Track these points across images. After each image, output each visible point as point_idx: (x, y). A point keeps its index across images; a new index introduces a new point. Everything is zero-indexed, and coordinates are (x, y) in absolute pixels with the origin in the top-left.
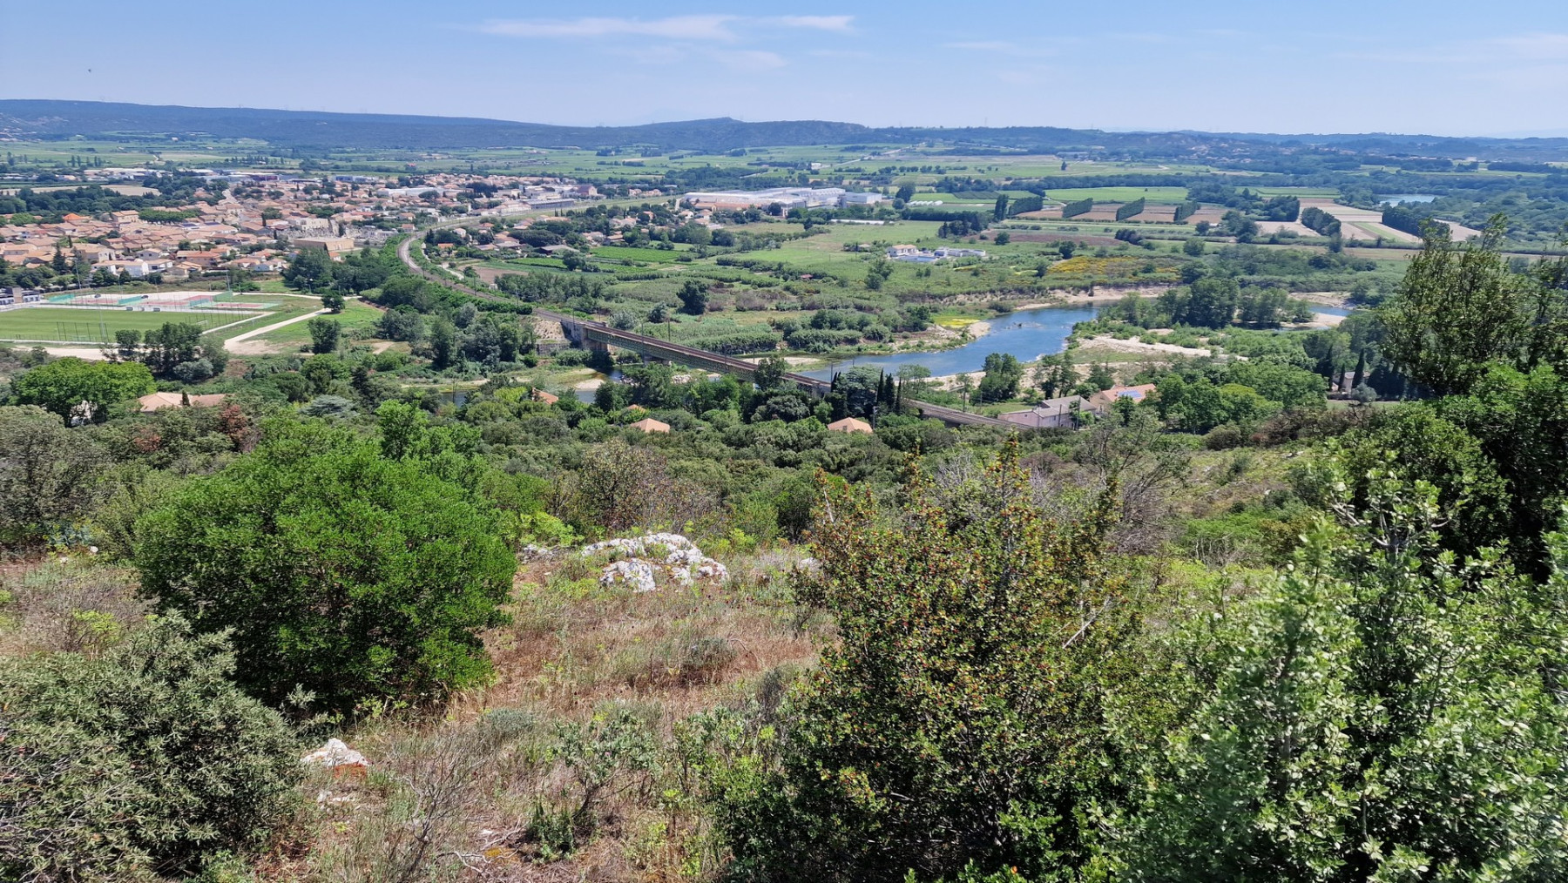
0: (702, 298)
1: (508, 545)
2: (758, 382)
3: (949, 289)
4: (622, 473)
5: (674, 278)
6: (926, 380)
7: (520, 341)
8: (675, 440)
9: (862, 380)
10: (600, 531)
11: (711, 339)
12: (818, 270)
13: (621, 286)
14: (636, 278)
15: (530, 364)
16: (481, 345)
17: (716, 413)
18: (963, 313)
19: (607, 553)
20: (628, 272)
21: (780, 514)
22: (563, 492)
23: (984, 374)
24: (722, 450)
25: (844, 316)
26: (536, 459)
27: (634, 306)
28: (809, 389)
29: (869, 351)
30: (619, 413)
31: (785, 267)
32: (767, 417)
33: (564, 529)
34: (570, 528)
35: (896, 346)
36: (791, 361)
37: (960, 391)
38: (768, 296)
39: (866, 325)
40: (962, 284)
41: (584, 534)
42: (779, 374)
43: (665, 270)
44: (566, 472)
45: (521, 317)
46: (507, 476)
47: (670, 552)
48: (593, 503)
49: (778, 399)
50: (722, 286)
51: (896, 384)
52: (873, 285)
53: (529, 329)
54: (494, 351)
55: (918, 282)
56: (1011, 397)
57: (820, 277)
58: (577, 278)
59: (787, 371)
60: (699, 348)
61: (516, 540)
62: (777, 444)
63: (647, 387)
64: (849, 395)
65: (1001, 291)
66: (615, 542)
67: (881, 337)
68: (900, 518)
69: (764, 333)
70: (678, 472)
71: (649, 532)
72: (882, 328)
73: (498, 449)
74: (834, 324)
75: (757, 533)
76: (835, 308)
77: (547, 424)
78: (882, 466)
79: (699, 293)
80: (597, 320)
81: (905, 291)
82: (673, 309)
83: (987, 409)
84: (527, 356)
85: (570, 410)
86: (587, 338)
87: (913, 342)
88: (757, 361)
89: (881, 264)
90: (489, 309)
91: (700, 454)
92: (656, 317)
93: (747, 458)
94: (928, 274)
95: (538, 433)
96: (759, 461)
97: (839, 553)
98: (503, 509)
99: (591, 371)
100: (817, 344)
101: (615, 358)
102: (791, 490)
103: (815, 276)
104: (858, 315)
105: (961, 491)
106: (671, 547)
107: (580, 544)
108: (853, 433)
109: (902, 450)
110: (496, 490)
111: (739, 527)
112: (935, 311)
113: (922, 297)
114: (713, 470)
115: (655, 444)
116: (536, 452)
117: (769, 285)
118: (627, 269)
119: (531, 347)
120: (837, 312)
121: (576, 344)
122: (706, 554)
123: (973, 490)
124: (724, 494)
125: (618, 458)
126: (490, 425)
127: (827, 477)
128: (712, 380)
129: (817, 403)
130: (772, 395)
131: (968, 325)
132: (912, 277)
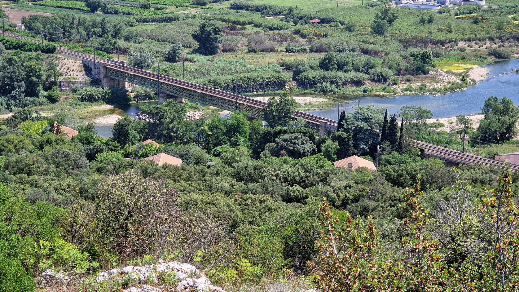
0: (216, 40)
1: (27, 269)
2: (267, 118)
3: (450, 36)
4: (136, 203)
5: (191, 21)
6: (428, 121)
7: (44, 78)
8: (186, 174)
9: (366, 120)
10: (113, 258)
11: (222, 79)
12: (327, 15)
13: (139, 28)
14: (154, 20)
15: (53, 100)
16: (7, 81)
17: (225, 148)
18: (463, 58)
19: (120, 280)
20: (147, 14)
21: (286, 245)
22: (80, 220)
23: (482, 117)
24: (231, 185)
25: (351, 59)
26: (56, 189)
27: (151, 46)
28: (316, 127)
29: (374, 93)
30: (134, 148)
31: (295, 12)
32: (276, 153)
33: (80, 256)
34: (86, 254)
35: (399, 88)
36: (300, 100)
37: (460, 132)
38: (278, 38)
39: (371, 67)
40: (463, 32)
41: (99, 261)
42: (288, 112)
43: (181, 13)
44: (82, 201)
45: (45, 55)
46: (28, 204)
47: (180, 280)
48: (107, 231)
49: (287, 136)
50: (234, 28)
51: (399, 124)
52: (378, 30)
53: (51, 66)
54: (20, 87)
55: (422, 28)
56: (508, 139)
57: (328, 22)
58: (99, 19)
59: (296, 109)
60: (211, 86)
61: (35, 265)
62: (285, 180)
63: (162, 123)
64: (355, 135)
65: (500, 38)
66: (128, 269)
67: (385, 80)
68: (400, 252)
69: (274, 74)
70: (188, 205)
71: (161, 260)
72: (386, 71)
73: (22, 179)
74: (341, 66)
75: (264, 263)
76: (342, 51)
77: (67, 156)
78: (385, 202)
79: (213, 35)
80: (116, 59)
81: (409, 36)
82: (187, 50)
83: (485, 150)
84: (50, 92)
85: (89, 143)
86: (106, 76)
87: (416, 85)
88: (266, 99)
89: (386, 11)
90: (15, 48)
91: (210, 189)
92: (171, 57)
93: (255, 193)
94: (430, 21)
95: (58, 165)
96: (268, 197)
97: (342, 284)
98: (23, 236)
99: (109, 107)
100: (324, 85)
101: (132, 95)
102: (297, 224)
103: (324, 21)
104: (364, 58)
105: (459, 227)
106: (181, 275)
107: (95, 270)
108: (357, 170)
109: (404, 188)
110: (17, 217)
111: (246, 258)
112: (437, 56)
113: (425, 42)
114: (222, 203)
115: (168, 177)
116: (56, 183)
117: (280, 28)
118: (145, 11)
119: (54, 83)
120: (344, 55)
121: (95, 82)
122: (214, 283)
123: (471, 226)
124: (234, 226)
125: (132, 189)
126: (14, 157)
127: (332, 212)
128: (223, 117)
129: (323, 142)
130: (280, 132)
131: (468, 70)
132: (416, 24)
